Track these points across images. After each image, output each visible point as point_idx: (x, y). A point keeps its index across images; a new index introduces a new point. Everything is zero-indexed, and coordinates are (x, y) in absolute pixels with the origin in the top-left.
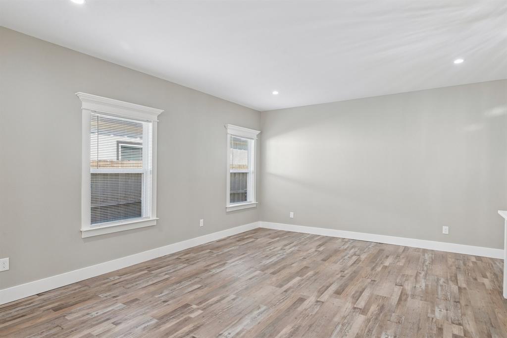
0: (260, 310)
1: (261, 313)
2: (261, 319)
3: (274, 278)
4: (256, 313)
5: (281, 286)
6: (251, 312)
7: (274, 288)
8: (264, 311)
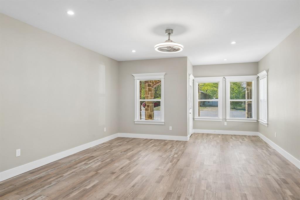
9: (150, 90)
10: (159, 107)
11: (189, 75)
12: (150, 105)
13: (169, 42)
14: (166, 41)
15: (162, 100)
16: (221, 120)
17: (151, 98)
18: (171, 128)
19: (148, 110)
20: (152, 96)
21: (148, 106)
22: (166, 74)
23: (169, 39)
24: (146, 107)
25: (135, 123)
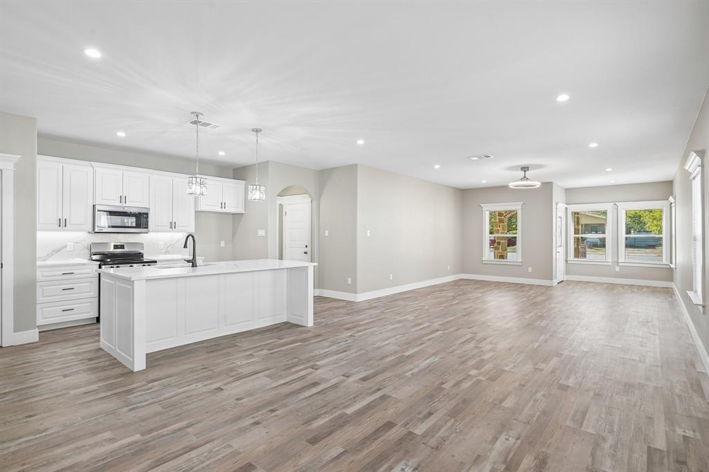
0: (412, 372)
1: (410, 370)
2: (411, 366)
3: (390, 412)
4: (416, 370)
5: (384, 398)
6: (420, 371)
7: (394, 396)
8: (408, 371)
9: (501, 221)
10: (514, 247)
11: (557, 204)
12: (502, 241)
13: (524, 180)
14: (521, 179)
15: (519, 236)
16: (610, 264)
17: (504, 233)
18: (530, 270)
19: (498, 249)
20: (504, 230)
21: (499, 243)
22: (523, 204)
23: (525, 177)
24: (496, 245)
25: (484, 262)
